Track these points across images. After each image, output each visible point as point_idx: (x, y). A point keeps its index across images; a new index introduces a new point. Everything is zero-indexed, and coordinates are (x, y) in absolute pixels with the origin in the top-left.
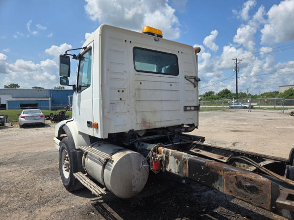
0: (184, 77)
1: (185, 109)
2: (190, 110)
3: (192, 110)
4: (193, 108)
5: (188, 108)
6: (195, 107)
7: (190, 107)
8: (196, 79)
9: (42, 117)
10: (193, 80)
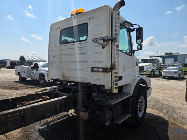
0: (92, 40)
1: (92, 70)
2: (98, 71)
3: (100, 72)
4: (101, 70)
5: (96, 69)
6: (103, 68)
7: (98, 68)
8: (104, 40)
9: (175, 72)
10: (102, 42)
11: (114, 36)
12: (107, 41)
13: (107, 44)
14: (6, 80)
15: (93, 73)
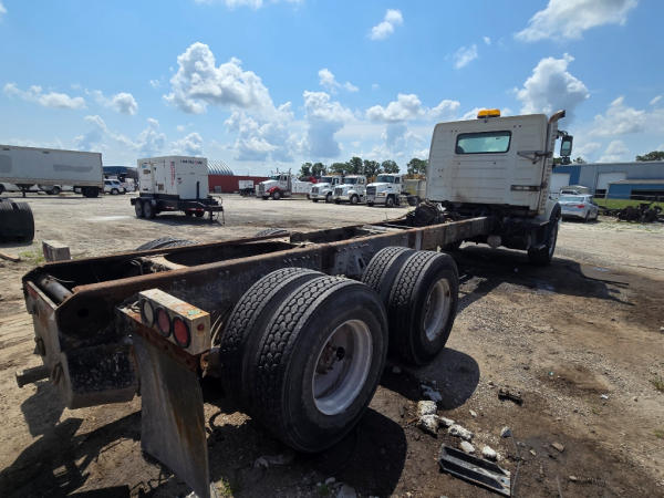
0: (516, 153)
5: (518, 188)
6: (530, 186)
7: (523, 186)
8: (536, 154)
9: (581, 207)
10: (533, 156)
11: (549, 150)
12: (540, 156)
13: (540, 160)
14: (248, 215)
15: (513, 192)
